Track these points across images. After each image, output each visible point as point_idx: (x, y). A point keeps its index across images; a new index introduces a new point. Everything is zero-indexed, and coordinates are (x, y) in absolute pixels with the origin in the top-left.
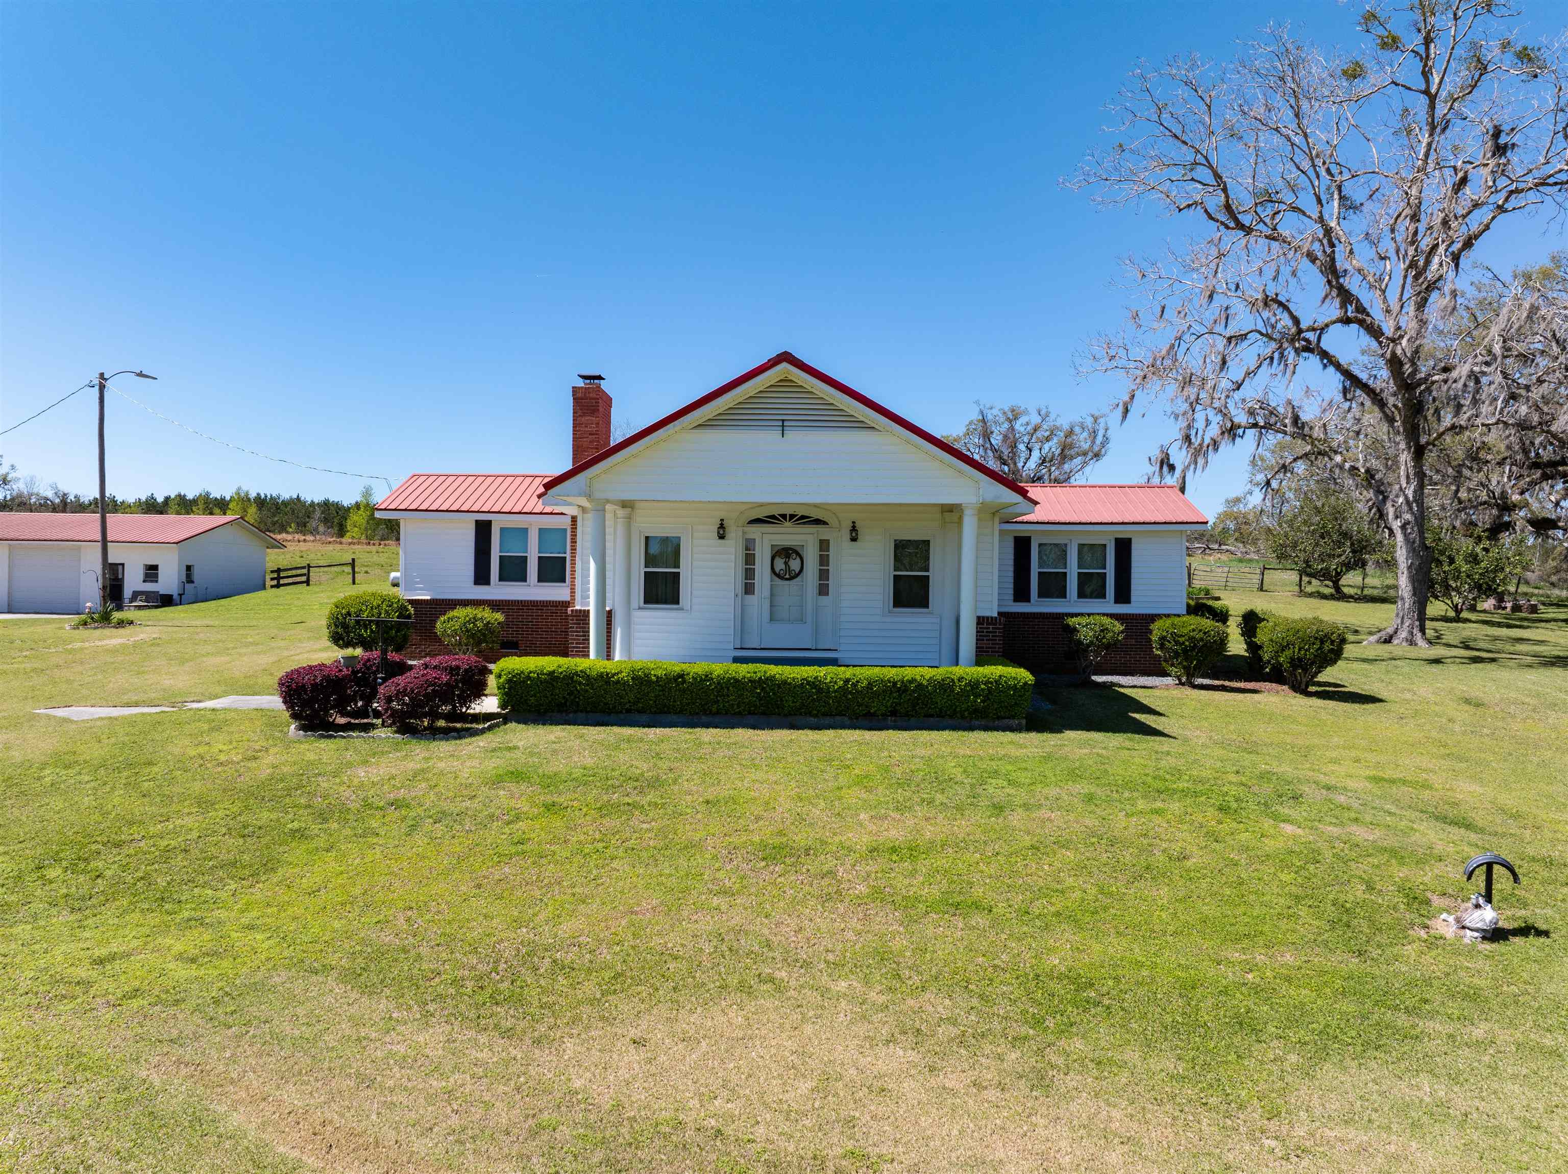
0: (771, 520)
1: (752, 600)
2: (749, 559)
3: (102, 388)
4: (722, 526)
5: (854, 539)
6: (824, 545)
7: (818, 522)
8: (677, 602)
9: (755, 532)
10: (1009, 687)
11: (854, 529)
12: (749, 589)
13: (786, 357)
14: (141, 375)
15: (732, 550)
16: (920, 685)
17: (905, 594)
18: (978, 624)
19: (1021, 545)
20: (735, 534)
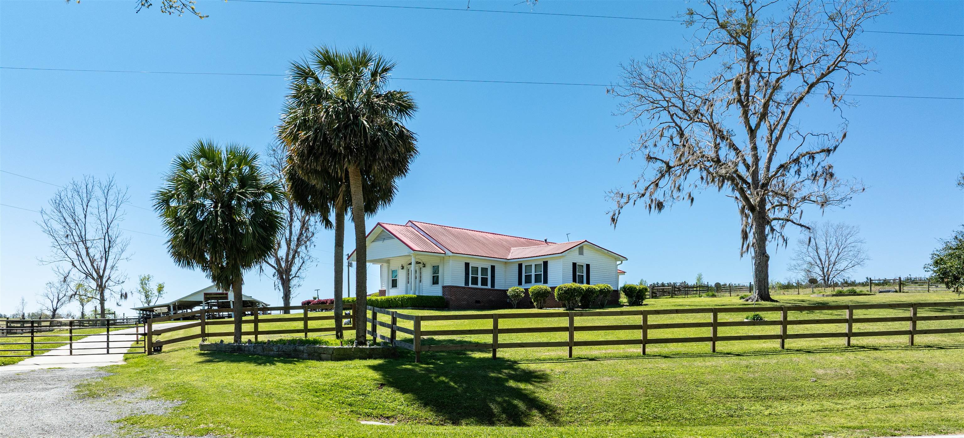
1: (408, 284)
4: (403, 266)
5: (424, 267)
6: (420, 269)
7: (420, 263)
8: (396, 286)
9: (409, 267)
11: (424, 264)
12: (407, 282)
15: (405, 272)
17: (435, 281)
18: (444, 287)
19: (520, 266)
20: (405, 268)
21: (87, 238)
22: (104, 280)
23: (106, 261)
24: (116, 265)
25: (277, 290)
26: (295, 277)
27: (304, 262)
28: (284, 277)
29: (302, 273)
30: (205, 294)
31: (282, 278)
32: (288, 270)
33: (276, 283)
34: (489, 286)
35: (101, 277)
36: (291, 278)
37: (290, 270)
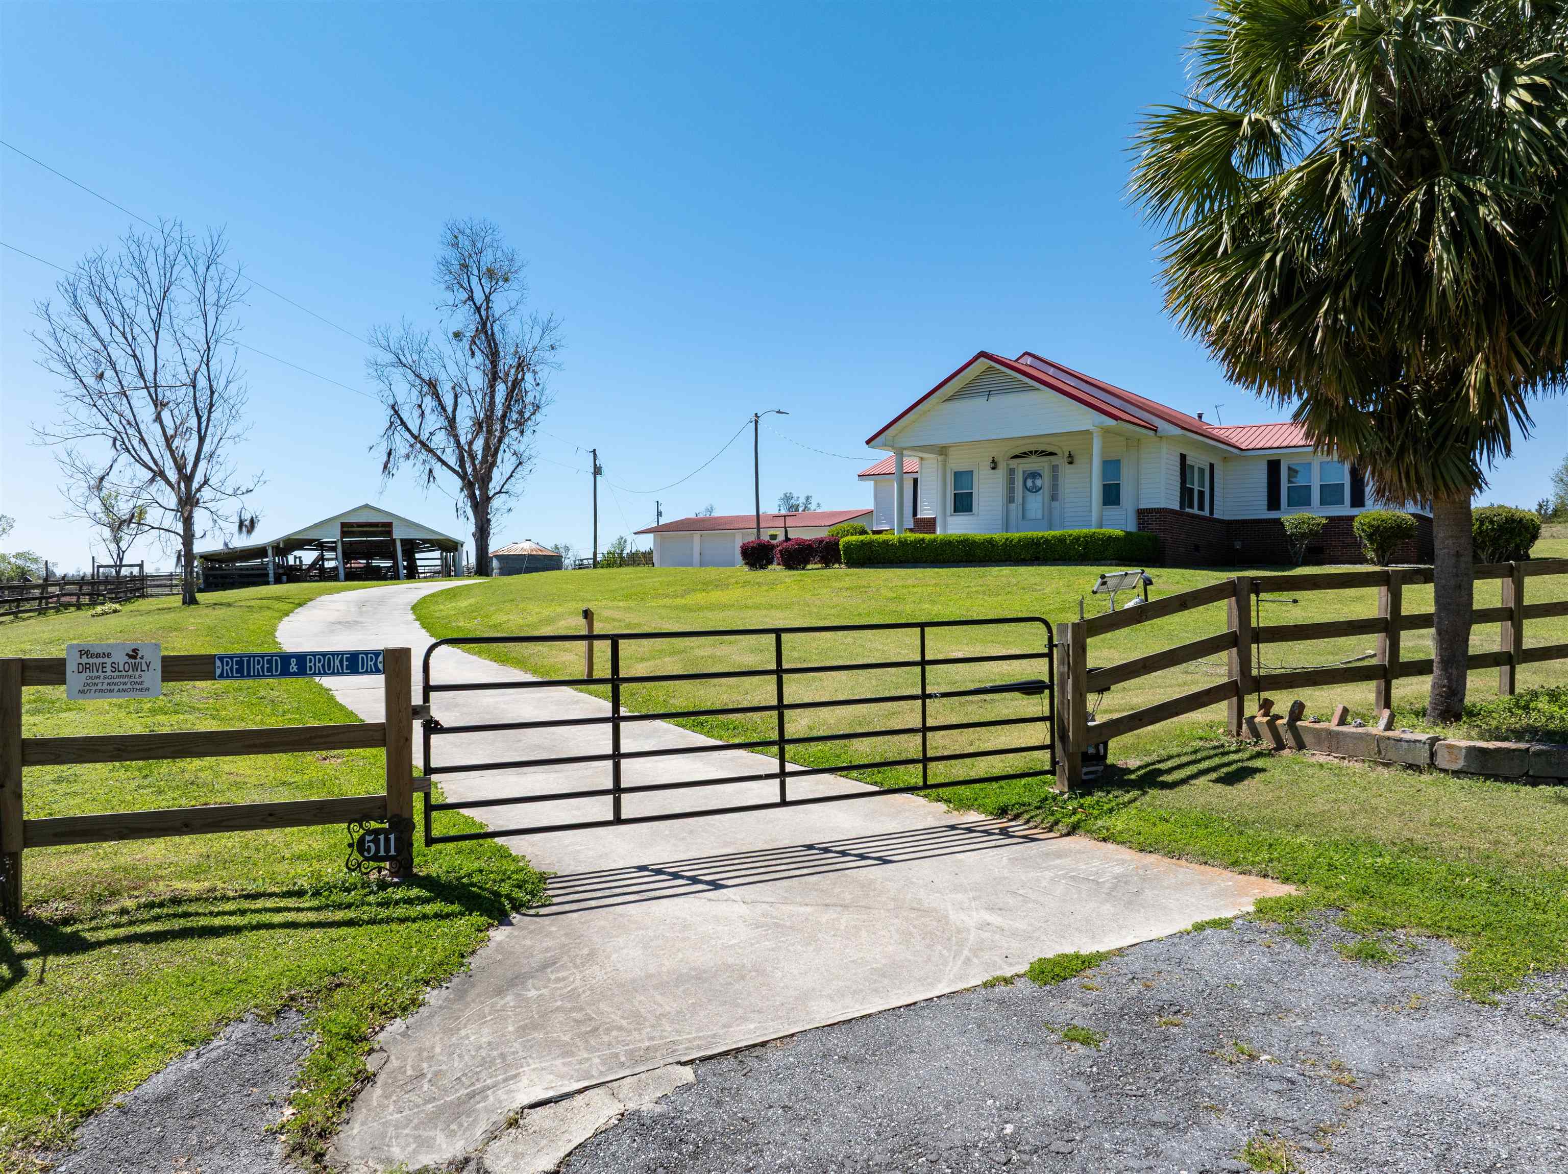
0: (1024, 455)
1: (1013, 506)
2: (1011, 481)
3: (756, 422)
4: (993, 461)
5: (1071, 463)
6: (1055, 468)
7: (1052, 454)
8: (971, 511)
9: (1014, 463)
10: (1099, 539)
11: (1070, 456)
12: (1010, 500)
13: (983, 354)
14: (779, 412)
15: (1000, 475)
16: (1047, 540)
17: (1111, 495)
18: (1142, 513)
19: (1274, 467)
20: (1002, 466)
21: (161, 381)
22: (195, 485)
23: (202, 440)
24: (217, 453)
25: (462, 518)
26: (500, 492)
27: (520, 463)
28: (477, 493)
29: (514, 486)
30: (343, 525)
31: (472, 496)
32: (485, 480)
33: (460, 505)
34: (1206, 513)
35: (189, 479)
36: (491, 494)
37: (490, 479)
